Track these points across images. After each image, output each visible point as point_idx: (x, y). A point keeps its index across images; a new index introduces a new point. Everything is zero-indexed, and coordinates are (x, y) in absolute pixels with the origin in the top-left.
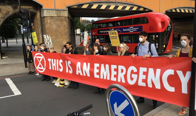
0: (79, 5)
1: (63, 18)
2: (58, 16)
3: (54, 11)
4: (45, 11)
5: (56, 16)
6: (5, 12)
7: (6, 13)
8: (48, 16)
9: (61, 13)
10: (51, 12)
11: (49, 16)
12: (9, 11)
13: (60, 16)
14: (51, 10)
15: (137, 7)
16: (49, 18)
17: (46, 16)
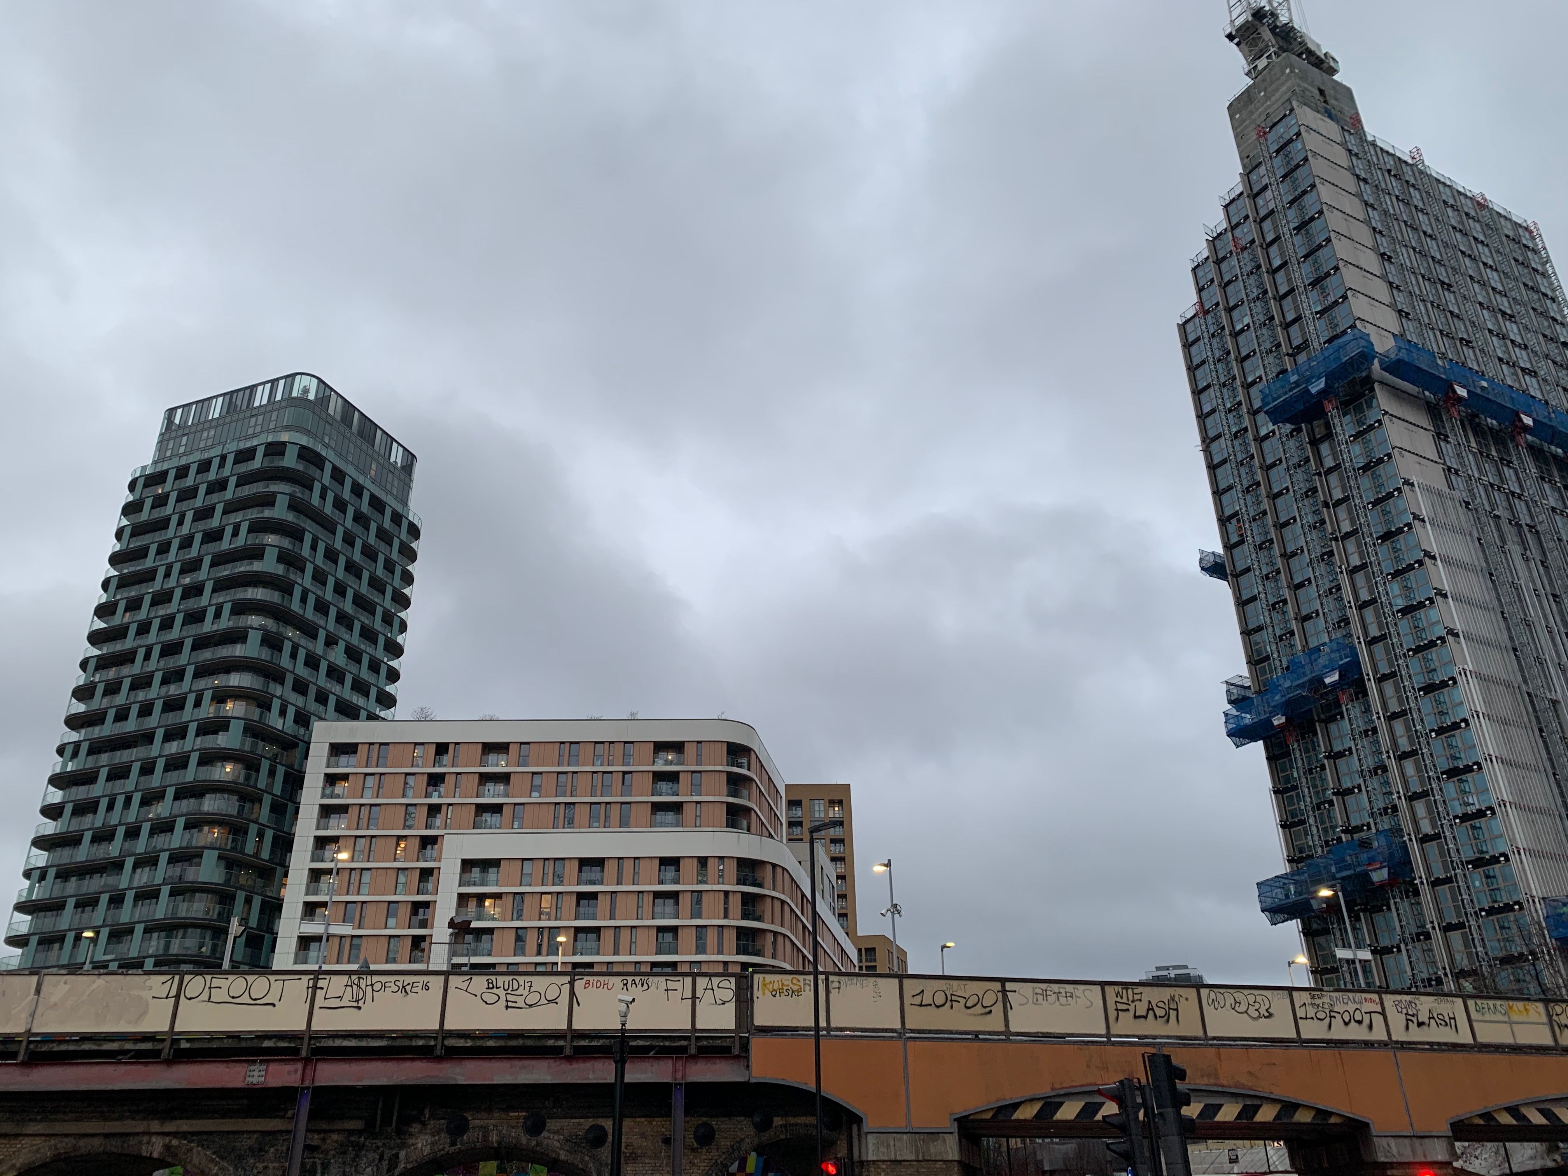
0: (1000, 1109)
1: (938, 1165)
2: (921, 1158)
3: (905, 1136)
4: (871, 1140)
5: (913, 1158)
6: (728, 1143)
7: (732, 1147)
8: (882, 1158)
9: (931, 1146)
10: (892, 1143)
11: (886, 1158)
12: (742, 1140)
13: (926, 1158)
14: (895, 1135)
15: (1278, 1107)
16: (884, 1167)
17: (874, 1161)
